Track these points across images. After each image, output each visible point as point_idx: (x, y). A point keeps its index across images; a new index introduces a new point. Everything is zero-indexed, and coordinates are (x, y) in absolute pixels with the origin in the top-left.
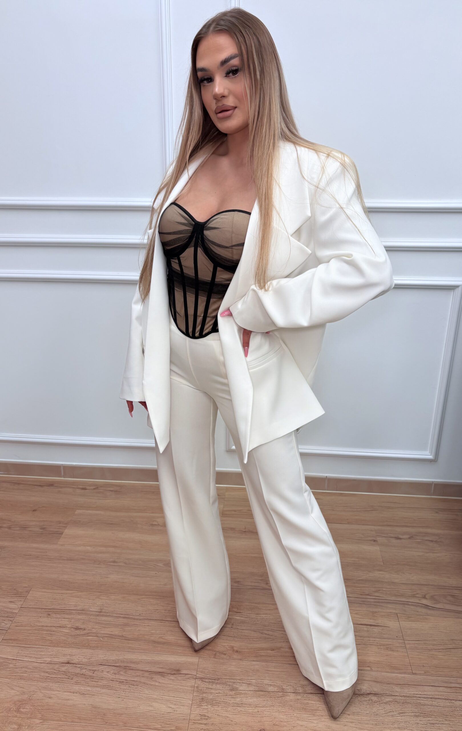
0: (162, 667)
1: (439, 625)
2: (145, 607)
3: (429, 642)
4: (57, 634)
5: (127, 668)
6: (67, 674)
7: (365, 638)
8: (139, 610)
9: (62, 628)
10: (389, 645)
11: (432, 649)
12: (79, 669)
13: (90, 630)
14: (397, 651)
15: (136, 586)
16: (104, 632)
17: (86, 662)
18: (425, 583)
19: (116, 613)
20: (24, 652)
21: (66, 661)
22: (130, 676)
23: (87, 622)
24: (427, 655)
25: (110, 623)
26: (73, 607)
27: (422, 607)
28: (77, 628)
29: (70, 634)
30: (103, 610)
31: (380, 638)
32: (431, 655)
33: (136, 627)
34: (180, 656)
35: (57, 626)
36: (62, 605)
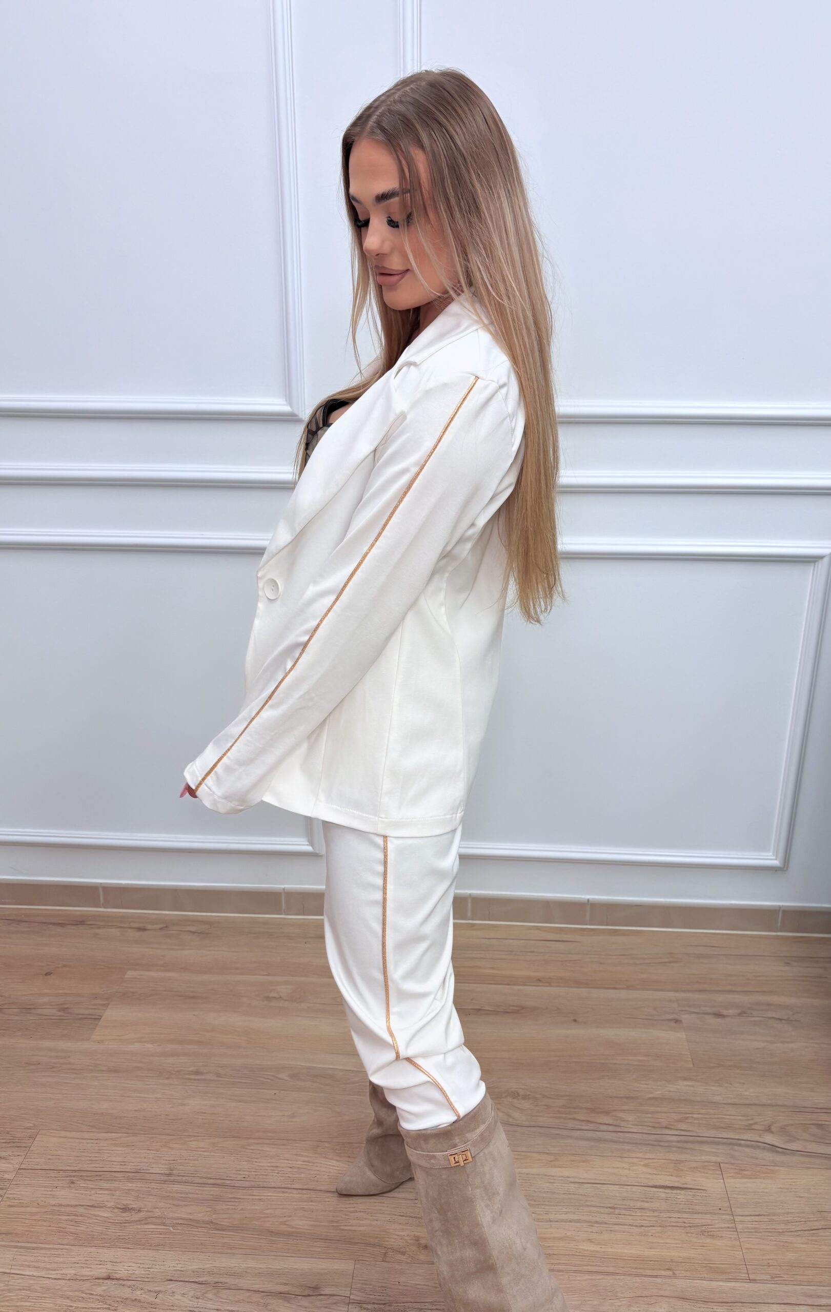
0: (285, 1282)
1: (798, 1183)
2: (254, 1163)
3: (779, 1217)
4: (87, 1222)
5: (220, 1285)
6: (107, 1299)
7: (661, 1214)
8: (243, 1169)
9: (98, 1209)
10: (707, 1227)
11: (783, 1232)
12: (129, 1290)
13: (150, 1212)
14: (721, 1237)
15: (237, 1121)
16: (179, 1215)
17: (141, 1276)
18: (769, 1102)
19: (199, 1175)
20: (24, 1257)
21: (104, 1275)
22: (226, 1301)
23: (143, 1196)
24: (775, 1242)
25: (186, 1196)
26: (119, 1167)
27: (764, 1148)
28: (125, 1209)
29: (113, 1220)
30: (174, 1172)
31: (689, 1212)
32: (782, 1244)
33: (237, 1204)
34: (319, 1260)
35: (88, 1206)
36: (97, 1162)
